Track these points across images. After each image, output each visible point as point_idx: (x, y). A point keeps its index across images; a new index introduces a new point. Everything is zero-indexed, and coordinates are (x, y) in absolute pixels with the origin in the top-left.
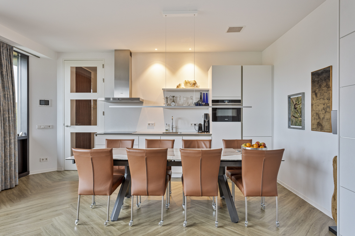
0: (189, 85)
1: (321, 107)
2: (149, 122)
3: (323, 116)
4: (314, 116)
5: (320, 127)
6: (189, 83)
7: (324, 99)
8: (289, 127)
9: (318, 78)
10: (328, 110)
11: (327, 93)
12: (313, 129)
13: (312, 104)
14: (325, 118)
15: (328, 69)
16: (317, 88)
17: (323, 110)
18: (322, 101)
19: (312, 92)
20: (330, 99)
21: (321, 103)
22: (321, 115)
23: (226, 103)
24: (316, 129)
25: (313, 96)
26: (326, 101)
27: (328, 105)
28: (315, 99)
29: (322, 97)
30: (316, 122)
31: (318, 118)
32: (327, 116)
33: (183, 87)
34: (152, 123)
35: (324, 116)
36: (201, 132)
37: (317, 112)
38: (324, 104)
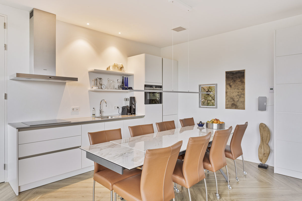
0: (116, 68)
1: (235, 94)
2: (73, 107)
3: (237, 100)
4: (228, 100)
5: (235, 106)
6: (117, 66)
7: (238, 89)
8: (200, 107)
9: (232, 76)
10: (242, 96)
11: (242, 86)
12: (226, 108)
13: (226, 91)
14: (240, 101)
15: (242, 71)
16: (231, 82)
17: (237, 96)
18: (236, 90)
19: (227, 84)
20: (243, 89)
21: (235, 91)
22: (235, 99)
23: (154, 88)
24: (231, 108)
25: (227, 86)
26: (241, 91)
27: (242, 93)
28: (229, 89)
29: (237, 88)
30: (230, 103)
31: (232, 101)
32: (241, 100)
33: (111, 69)
34: (76, 108)
35: (239, 99)
36: (130, 115)
37: (232, 97)
38: (239, 92)
